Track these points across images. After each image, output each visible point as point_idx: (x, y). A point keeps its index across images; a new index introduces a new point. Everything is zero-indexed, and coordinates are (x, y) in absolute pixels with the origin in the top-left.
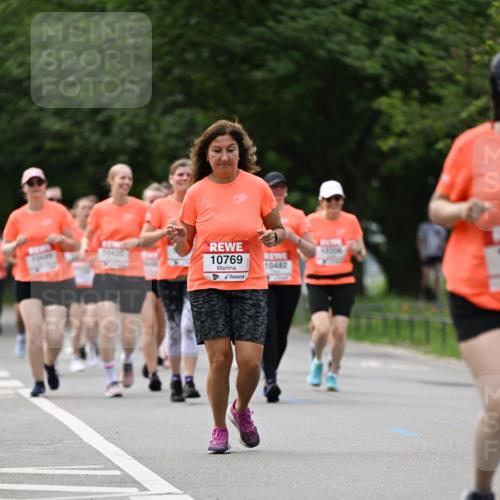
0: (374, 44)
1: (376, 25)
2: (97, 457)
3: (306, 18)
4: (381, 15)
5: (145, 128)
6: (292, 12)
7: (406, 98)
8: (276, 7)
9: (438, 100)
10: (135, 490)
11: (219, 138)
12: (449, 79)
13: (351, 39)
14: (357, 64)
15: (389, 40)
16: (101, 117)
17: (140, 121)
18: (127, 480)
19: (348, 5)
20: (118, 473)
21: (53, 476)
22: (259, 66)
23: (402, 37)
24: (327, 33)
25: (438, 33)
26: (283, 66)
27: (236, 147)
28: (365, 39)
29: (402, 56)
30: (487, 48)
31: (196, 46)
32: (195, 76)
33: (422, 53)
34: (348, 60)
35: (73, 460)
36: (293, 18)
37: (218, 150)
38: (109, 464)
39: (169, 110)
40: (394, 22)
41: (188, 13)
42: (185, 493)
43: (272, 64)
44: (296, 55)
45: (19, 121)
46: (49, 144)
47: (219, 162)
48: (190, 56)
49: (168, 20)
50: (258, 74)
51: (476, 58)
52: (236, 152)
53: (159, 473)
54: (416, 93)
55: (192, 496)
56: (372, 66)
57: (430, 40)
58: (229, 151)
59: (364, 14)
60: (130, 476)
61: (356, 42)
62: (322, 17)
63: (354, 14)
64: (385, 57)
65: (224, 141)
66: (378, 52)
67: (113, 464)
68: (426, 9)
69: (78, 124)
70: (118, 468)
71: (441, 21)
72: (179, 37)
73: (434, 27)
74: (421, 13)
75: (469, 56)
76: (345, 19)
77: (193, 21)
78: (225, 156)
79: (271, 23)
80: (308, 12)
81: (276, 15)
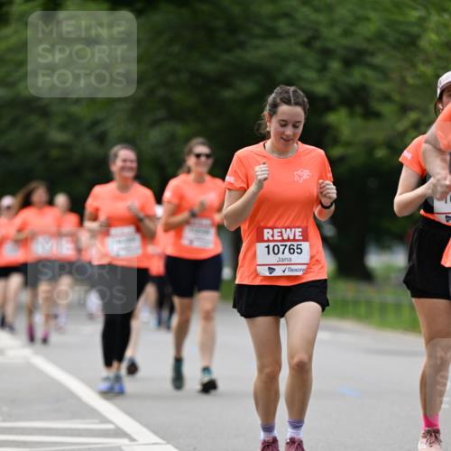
0: (323, 69)
1: (327, 53)
4: (330, 45)
6: (257, 42)
7: (352, 114)
9: (377, 115)
12: (387, 98)
15: (335, 65)
16: (99, 129)
22: (228, 85)
28: (316, 65)
31: (176, 71)
35: (75, 415)
36: (257, 48)
39: (155, 123)
42: (168, 443)
46: (55, 153)
49: (153, 49)
50: (228, 94)
51: (411, 81)
54: (359, 109)
59: (318, 44)
63: (307, 44)
64: (333, 80)
71: (379, 50)
75: (403, 81)
76: (300, 50)
77: (176, 49)
81: (241, 45)
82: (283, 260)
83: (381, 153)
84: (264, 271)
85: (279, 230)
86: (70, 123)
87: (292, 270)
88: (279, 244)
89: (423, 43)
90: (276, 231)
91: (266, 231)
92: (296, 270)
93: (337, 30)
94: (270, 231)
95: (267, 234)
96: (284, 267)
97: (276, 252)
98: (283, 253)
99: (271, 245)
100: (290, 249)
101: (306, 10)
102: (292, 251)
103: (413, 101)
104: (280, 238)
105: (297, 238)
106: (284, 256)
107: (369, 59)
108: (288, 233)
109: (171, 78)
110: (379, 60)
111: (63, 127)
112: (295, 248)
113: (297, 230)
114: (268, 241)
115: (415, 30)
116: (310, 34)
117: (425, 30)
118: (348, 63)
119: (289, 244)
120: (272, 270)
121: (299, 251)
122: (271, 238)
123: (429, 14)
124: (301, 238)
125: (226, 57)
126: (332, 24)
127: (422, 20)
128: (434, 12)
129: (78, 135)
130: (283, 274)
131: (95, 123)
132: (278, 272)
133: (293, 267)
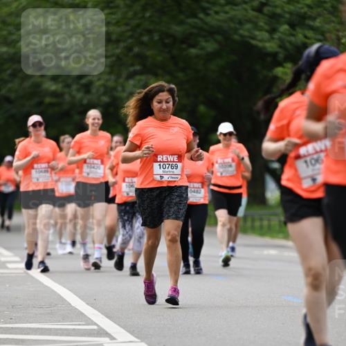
0: (273, 31)
1: (275, 18)
2: (81, 316)
3: (226, 13)
4: (278, 11)
5: (114, 89)
6: (217, 9)
8: (205, 5)
10: (107, 340)
11: (161, 94)
13: (257, 27)
14: (260, 44)
15: (285, 28)
16: (84, 81)
17: (111, 84)
18: (102, 333)
19: (256, 4)
20: (95, 327)
21: (50, 329)
22: (193, 46)
23: (293, 26)
24: (240, 23)
25: (317, 23)
26: (210, 46)
27: (171, 99)
28: (267, 27)
29: (292, 39)
31: (149, 32)
32: (149, 53)
33: (306, 37)
34: (253, 42)
35: (64, 318)
36: (217, 13)
37: (160, 102)
38: (89, 322)
39: (131, 76)
40: (287, 16)
41: (144, 9)
42: (142, 342)
43: (204, 44)
44: (219, 38)
45: (27, 84)
46: (48, 100)
47: (161, 110)
48: (145, 38)
49: (130, 14)
50: (193, 51)
52: (171, 103)
53: (124, 328)
55: (147, 343)
56: (271, 46)
57: (312, 28)
58: (167, 102)
59: (266, 10)
60: (104, 330)
61: (261, 29)
62: (237, 12)
63: (259, 10)
64: (280, 39)
65: (164, 96)
66: (276, 36)
67: (92, 321)
68: (309, 6)
69: (68, 86)
70: (96, 324)
71: (319, 15)
72: (138, 26)
73: (314, 19)
74: (306, 9)
76: (252, 13)
77: (148, 14)
78: (164, 106)
79: (201, 15)
80: (227, 8)
81: (205, 11)
125: (190, 21)
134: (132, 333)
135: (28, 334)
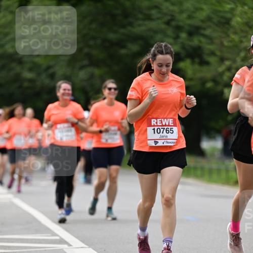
0: (177, 37)
1: (179, 28)
2: (47, 230)
4: (181, 24)
6: (140, 22)
7: (193, 63)
9: (207, 63)
10: (65, 246)
12: (213, 53)
15: (183, 35)
16: (51, 71)
18: (62, 241)
19: (167, 18)
20: (57, 238)
22: (124, 47)
24: (156, 32)
29: (191, 43)
30: (230, 39)
31: (94, 38)
32: (95, 52)
36: (139, 25)
38: (54, 234)
39: (82, 68)
46: (26, 84)
50: (123, 51)
51: (226, 44)
53: (77, 237)
54: (197, 60)
59: (173, 23)
60: (63, 239)
62: (153, 25)
63: (168, 23)
66: (180, 41)
70: (58, 236)
71: (209, 27)
74: (200, 24)
75: (222, 44)
76: (163, 26)
77: (94, 26)
80: (147, 23)
81: (131, 24)
82: (163, 137)
83: (209, 85)
84: (152, 143)
85: (160, 120)
86: (34, 67)
87: (168, 143)
88: (160, 127)
89: (233, 23)
90: (158, 120)
91: (153, 120)
92: (170, 143)
93: (184, 16)
94: (155, 120)
95: (153, 122)
96: (163, 141)
97: (159, 132)
98: (163, 133)
99: (156, 128)
100: (166, 131)
101: (167, 4)
102: (168, 132)
103: (227, 55)
104: (161, 124)
105: (170, 124)
106: (163, 135)
107: (202, 32)
108: (165, 122)
109: (92, 43)
110: (208, 32)
111: (30, 70)
112: (169, 130)
113: (171, 120)
114: (154, 126)
115: (228, 15)
116: (169, 18)
117: (234, 15)
118: (191, 34)
119: (166, 127)
120: (156, 142)
121: (172, 132)
122: (156, 124)
123: (237, 6)
124: (172, 124)
125: (122, 31)
126: (181, 12)
127: (232, 10)
128: (239, 5)
129: (39, 74)
130: (162, 145)
131: (49, 67)
132: (160, 143)
133: (168, 141)
134: (83, 242)
135: (12, 242)
